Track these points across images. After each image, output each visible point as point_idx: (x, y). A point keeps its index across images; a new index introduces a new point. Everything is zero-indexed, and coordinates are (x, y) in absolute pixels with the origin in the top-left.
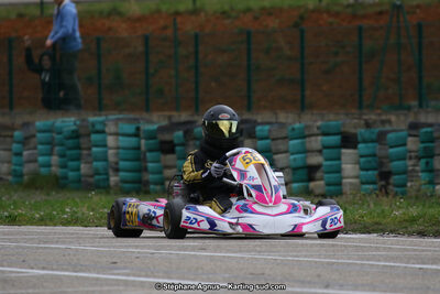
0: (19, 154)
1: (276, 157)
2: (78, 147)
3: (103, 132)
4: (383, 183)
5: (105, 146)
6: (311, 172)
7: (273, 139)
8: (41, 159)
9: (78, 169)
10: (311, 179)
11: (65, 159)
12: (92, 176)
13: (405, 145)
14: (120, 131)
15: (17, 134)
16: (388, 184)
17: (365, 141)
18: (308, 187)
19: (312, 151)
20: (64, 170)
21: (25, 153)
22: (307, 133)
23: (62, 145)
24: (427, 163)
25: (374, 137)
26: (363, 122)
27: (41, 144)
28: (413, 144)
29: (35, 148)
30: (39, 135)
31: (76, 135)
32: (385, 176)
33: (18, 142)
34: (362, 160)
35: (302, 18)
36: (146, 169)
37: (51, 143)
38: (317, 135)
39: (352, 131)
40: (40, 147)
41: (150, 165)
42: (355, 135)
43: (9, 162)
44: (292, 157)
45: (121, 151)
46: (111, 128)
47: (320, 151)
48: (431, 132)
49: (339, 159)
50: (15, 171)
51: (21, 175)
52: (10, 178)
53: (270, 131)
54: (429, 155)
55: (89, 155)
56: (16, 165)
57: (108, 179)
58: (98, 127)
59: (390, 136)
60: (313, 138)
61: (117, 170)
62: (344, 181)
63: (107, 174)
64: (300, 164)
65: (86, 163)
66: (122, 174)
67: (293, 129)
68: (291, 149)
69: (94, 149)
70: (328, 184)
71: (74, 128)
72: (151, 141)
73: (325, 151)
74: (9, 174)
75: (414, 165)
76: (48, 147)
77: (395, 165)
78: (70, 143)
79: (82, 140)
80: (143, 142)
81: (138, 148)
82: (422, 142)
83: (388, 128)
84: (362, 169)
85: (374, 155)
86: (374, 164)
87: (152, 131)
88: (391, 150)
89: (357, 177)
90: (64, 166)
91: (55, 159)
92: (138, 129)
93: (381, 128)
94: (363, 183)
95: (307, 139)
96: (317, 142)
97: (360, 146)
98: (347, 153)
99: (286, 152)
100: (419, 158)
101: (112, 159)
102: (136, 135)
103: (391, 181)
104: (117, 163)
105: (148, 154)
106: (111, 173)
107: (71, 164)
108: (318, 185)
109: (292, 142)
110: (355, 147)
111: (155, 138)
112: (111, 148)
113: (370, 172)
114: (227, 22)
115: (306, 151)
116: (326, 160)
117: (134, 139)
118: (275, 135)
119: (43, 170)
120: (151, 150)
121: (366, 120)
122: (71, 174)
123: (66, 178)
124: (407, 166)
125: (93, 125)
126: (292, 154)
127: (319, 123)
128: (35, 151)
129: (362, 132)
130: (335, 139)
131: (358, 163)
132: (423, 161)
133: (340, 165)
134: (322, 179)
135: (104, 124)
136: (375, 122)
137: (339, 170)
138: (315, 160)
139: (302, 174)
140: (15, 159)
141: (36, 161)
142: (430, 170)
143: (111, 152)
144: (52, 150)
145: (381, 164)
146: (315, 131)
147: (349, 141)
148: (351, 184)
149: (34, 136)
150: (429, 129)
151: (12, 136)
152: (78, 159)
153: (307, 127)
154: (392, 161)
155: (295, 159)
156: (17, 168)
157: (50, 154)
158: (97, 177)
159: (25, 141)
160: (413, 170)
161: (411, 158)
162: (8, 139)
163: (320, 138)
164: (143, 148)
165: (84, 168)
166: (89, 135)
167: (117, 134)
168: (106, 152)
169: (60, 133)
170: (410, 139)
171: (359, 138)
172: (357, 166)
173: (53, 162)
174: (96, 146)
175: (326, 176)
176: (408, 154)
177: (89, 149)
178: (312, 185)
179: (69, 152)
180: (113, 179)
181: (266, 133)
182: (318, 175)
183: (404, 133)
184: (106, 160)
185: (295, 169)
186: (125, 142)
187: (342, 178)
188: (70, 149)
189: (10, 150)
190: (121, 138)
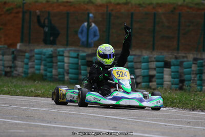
0: (27, 64)
1: (136, 70)
2: (52, 62)
3: (63, 55)
4: (181, 85)
5: (63, 62)
6: (150, 78)
7: (135, 63)
8: (36, 67)
9: (51, 72)
10: (150, 81)
11: (46, 67)
12: (57, 76)
13: (191, 68)
14: (70, 55)
15: (27, 55)
16: (183, 85)
17: (174, 65)
18: (149, 85)
19: (152, 69)
20: (45, 72)
21: (30, 63)
22: (150, 60)
23: (45, 60)
24: (200, 77)
25: (178, 63)
26: (174, 56)
27: (37, 59)
28: (194, 68)
29: (34, 61)
30: (36, 56)
31: (51, 56)
32: (182, 81)
33: (27, 58)
34: (173, 73)
35: (175, 8)
36: (80, 73)
37: (41, 59)
38: (154, 61)
39: (169, 60)
40: (36, 61)
41: (82, 72)
42: (170, 62)
43: (23, 67)
44: (143, 71)
45: (70, 65)
46: (66, 54)
47: (155, 69)
48: (202, 63)
49: (163, 73)
50: (25, 71)
51: (27, 74)
52: (23, 75)
53: (134, 59)
54: (200, 73)
55: (57, 66)
56: (26, 69)
57: (64, 77)
58: (61, 53)
59: (185, 63)
60: (152, 63)
61: (68, 73)
62: (165, 83)
63: (64, 75)
64: (146, 74)
65: (55, 69)
66: (70, 75)
67: (144, 58)
68: (142, 67)
69: (59, 63)
70: (157, 84)
71: (51, 53)
72: (83, 61)
73: (157, 69)
74: (22, 73)
75: (194, 77)
76: (39, 61)
77: (186, 77)
78: (49, 60)
79: (54, 59)
80: (80, 61)
81: (78, 64)
82: (198, 67)
83: (185, 59)
84: (172, 78)
85: (178, 72)
86: (178, 76)
87: (84, 56)
88: (185, 70)
89: (170, 81)
90: (46, 70)
91: (42, 67)
92: (78, 55)
93: (182, 60)
94: (172, 84)
95: (150, 63)
96: (153, 65)
97: (172, 67)
98: (166, 70)
99: (140, 68)
100: (197, 74)
101: (66, 68)
102: (77, 57)
103: (185, 84)
104: (68, 70)
105: (82, 67)
106: (66, 74)
107: (49, 69)
108: (153, 84)
109: (143, 64)
110: (170, 68)
111: (85, 59)
112: (66, 63)
113: (176, 80)
114: (141, 9)
115: (149, 69)
116: (157, 73)
117: (76, 60)
118: (136, 60)
119: (37, 72)
120: (83, 65)
121: (175, 56)
122: (49, 74)
123: (46, 76)
124: (191, 77)
125: (59, 52)
126: (143, 69)
127: (155, 56)
128: (34, 63)
129: (173, 61)
130: (161, 64)
131: (171, 75)
132: (198, 75)
133: (163, 76)
134: (155, 81)
135: (63, 51)
136: (180, 57)
137: (162, 78)
138: (152, 73)
139: (147, 79)
140: (25, 66)
141: (34, 67)
142: (201, 80)
143: (66, 65)
144: (41, 63)
145: (181, 76)
146: (153, 59)
147: (167, 65)
148: (168, 84)
149: (34, 56)
150: (201, 61)
151: (24, 56)
152: (51, 67)
153: (150, 58)
154: (185, 75)
155: (144, 72)
156: (26, 70)
157: (40, 64)
158: (60, 76)
159: (30, 58)
160: (194, 80)
161: (193, 74)
162: (23, 57)
163: (155, 63)
164: (80, 64)
165: (54, 72)
166: (57, 57)
167: (69, 57)
168: (64, 65)
169: (44, 55)
170: (193, 65)
171: (172, 64)
172: (170, 76)
173: (41, 68)
174: (60, 62)
175: (157, 80)
176: (192, 72)
177: (57, 63)
178: (151, 84)
179: (48, 64)
180: (66, 77)
181: (132, 60)
182: (154, 79)
183: (191, 62)
184: (63, 68)
185: (144, 77)
186: (72, 60)
187: (164, 81)
188: (48, 62)
189: (23, 62)
190: (70, 59)
